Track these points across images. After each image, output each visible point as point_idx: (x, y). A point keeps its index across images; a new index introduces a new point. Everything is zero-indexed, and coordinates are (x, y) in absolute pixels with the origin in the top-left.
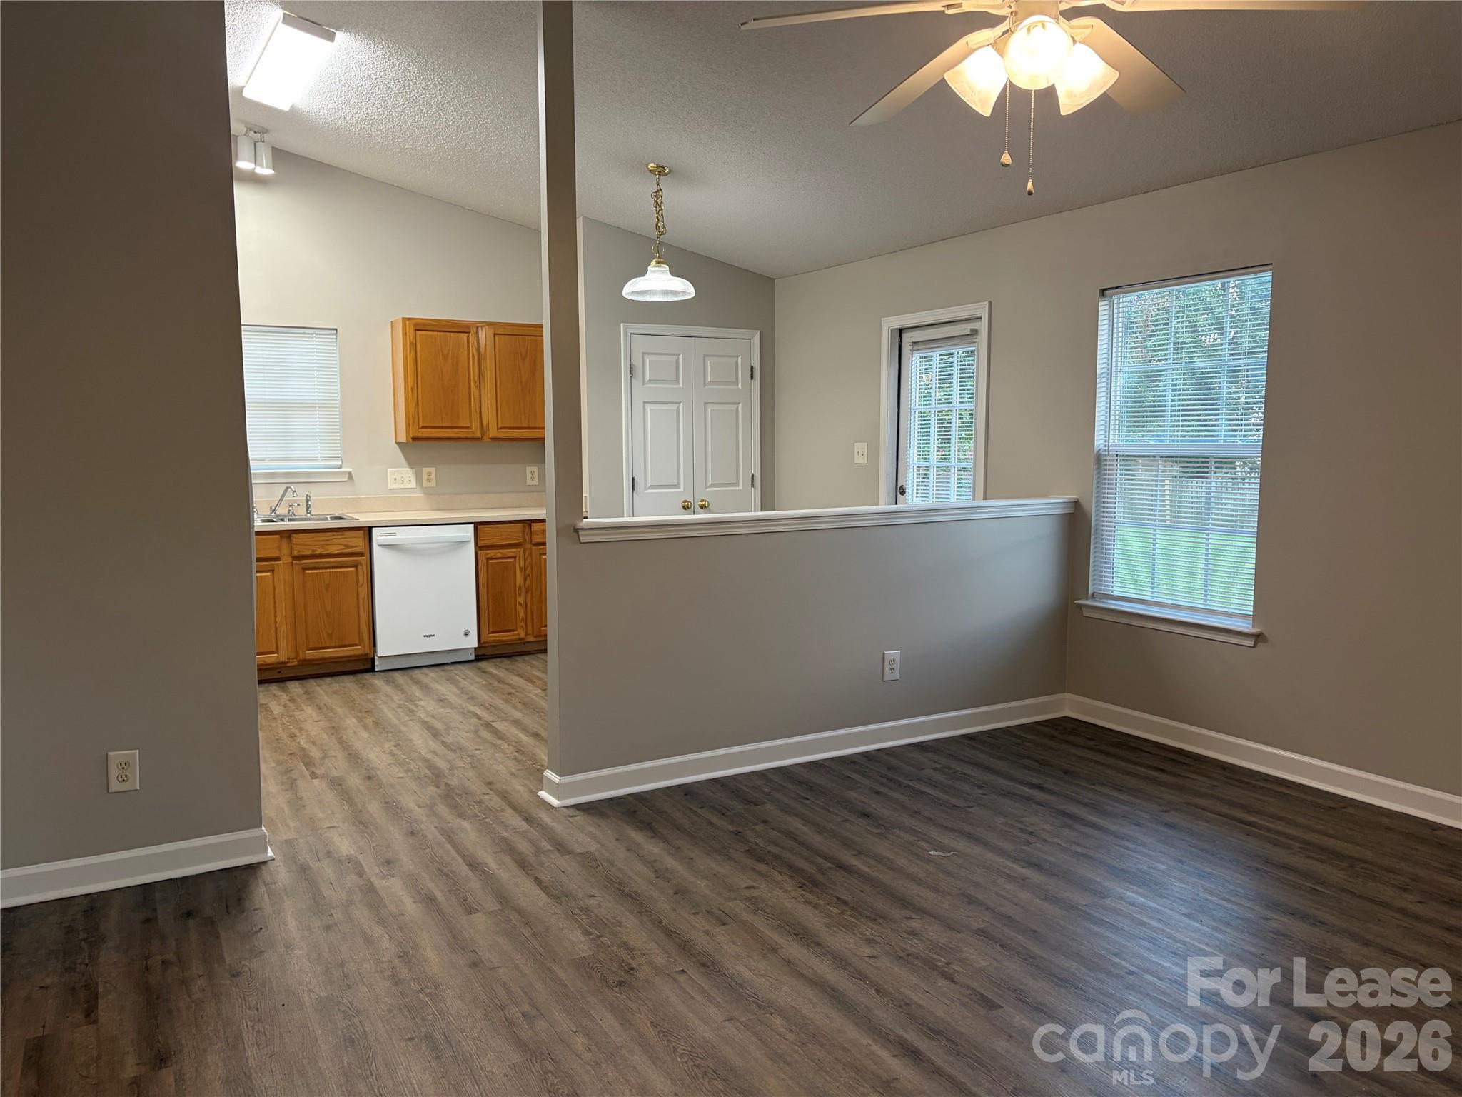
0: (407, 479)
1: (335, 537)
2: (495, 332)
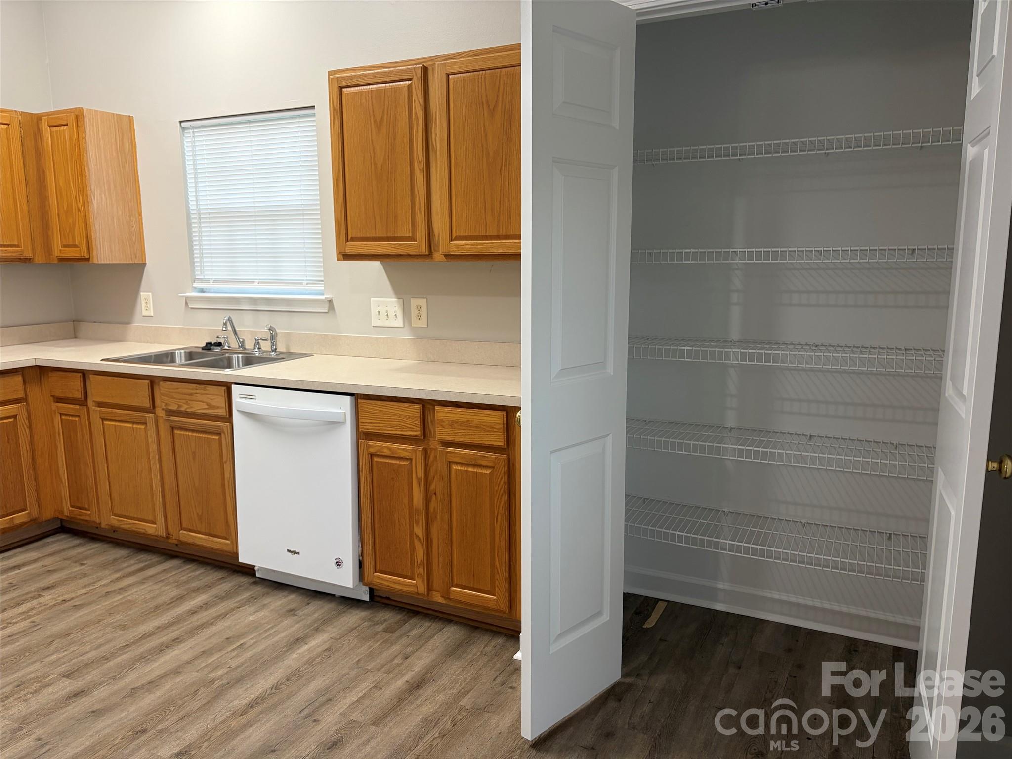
0: (392, 315)
1: (198, 391)
2: (448, 71)
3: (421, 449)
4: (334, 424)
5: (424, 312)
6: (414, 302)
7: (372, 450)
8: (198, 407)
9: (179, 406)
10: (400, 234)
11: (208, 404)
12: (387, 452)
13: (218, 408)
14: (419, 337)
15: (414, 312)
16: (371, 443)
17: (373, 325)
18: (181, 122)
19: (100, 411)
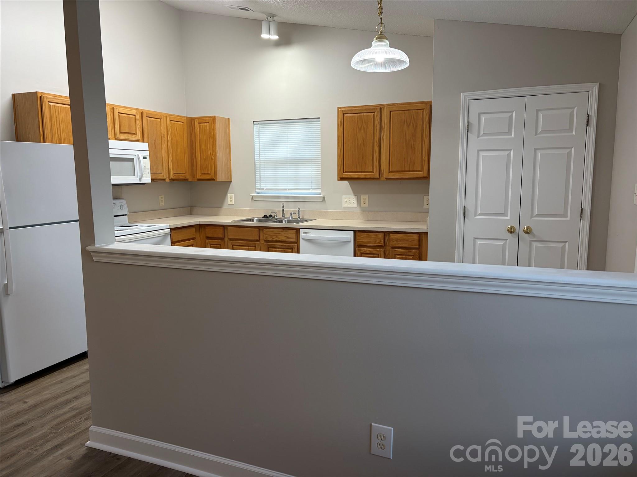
0: (352, 202)
1: (283, 232)
2: (391, 110)
3: (383, 250)
4: (346, 242)
5: (367, 201)
6: (362, 197)
7: (362, 252)
8: (282, 238)
9: (273, 238)
10: (367, 170)
11: (287, 237)
12: (368, 252)
13: (292, 238)
14: (364, 210)
15: (362, 201)
16: (362, 249)
17: (343, 206)
18: (254, 122)
19: (232, 242)
